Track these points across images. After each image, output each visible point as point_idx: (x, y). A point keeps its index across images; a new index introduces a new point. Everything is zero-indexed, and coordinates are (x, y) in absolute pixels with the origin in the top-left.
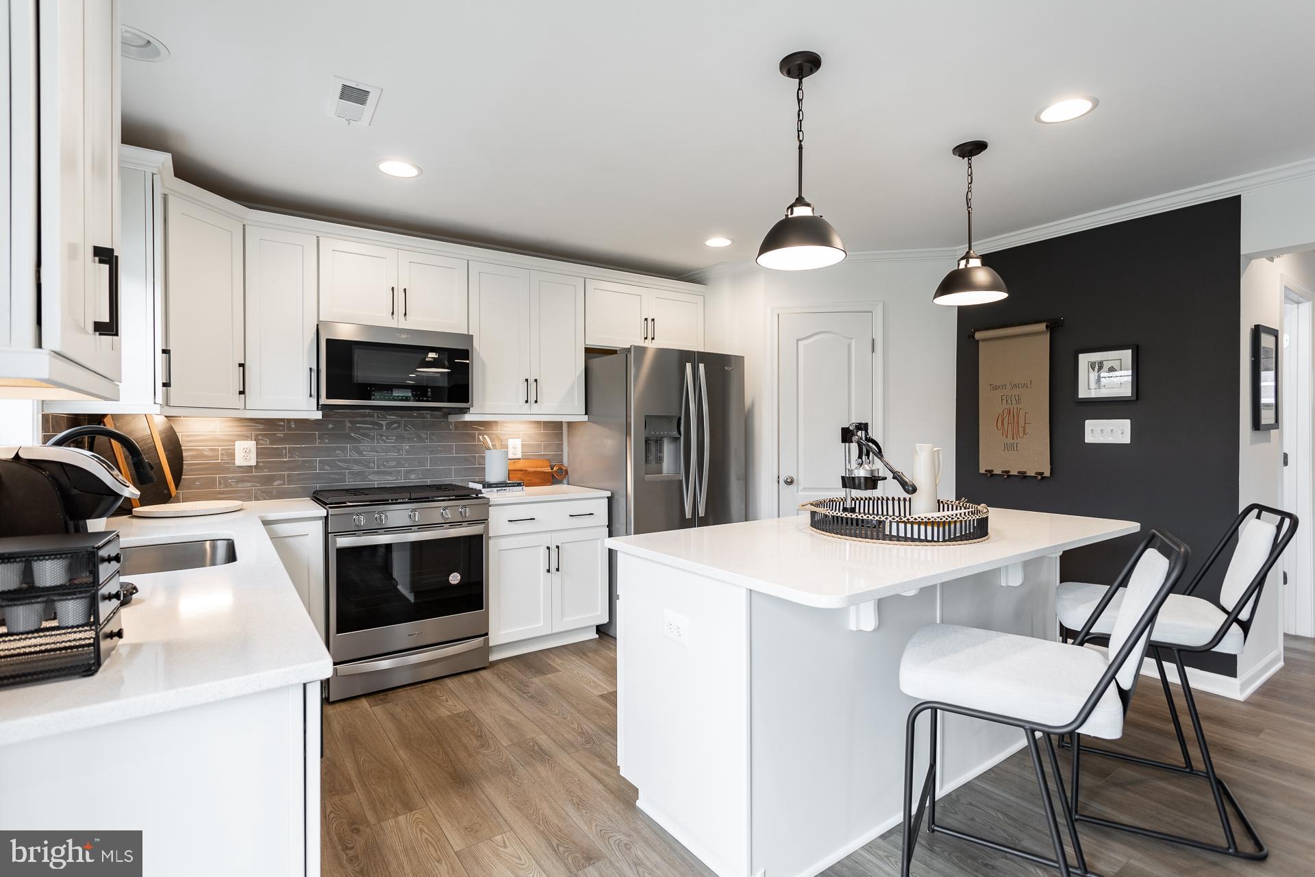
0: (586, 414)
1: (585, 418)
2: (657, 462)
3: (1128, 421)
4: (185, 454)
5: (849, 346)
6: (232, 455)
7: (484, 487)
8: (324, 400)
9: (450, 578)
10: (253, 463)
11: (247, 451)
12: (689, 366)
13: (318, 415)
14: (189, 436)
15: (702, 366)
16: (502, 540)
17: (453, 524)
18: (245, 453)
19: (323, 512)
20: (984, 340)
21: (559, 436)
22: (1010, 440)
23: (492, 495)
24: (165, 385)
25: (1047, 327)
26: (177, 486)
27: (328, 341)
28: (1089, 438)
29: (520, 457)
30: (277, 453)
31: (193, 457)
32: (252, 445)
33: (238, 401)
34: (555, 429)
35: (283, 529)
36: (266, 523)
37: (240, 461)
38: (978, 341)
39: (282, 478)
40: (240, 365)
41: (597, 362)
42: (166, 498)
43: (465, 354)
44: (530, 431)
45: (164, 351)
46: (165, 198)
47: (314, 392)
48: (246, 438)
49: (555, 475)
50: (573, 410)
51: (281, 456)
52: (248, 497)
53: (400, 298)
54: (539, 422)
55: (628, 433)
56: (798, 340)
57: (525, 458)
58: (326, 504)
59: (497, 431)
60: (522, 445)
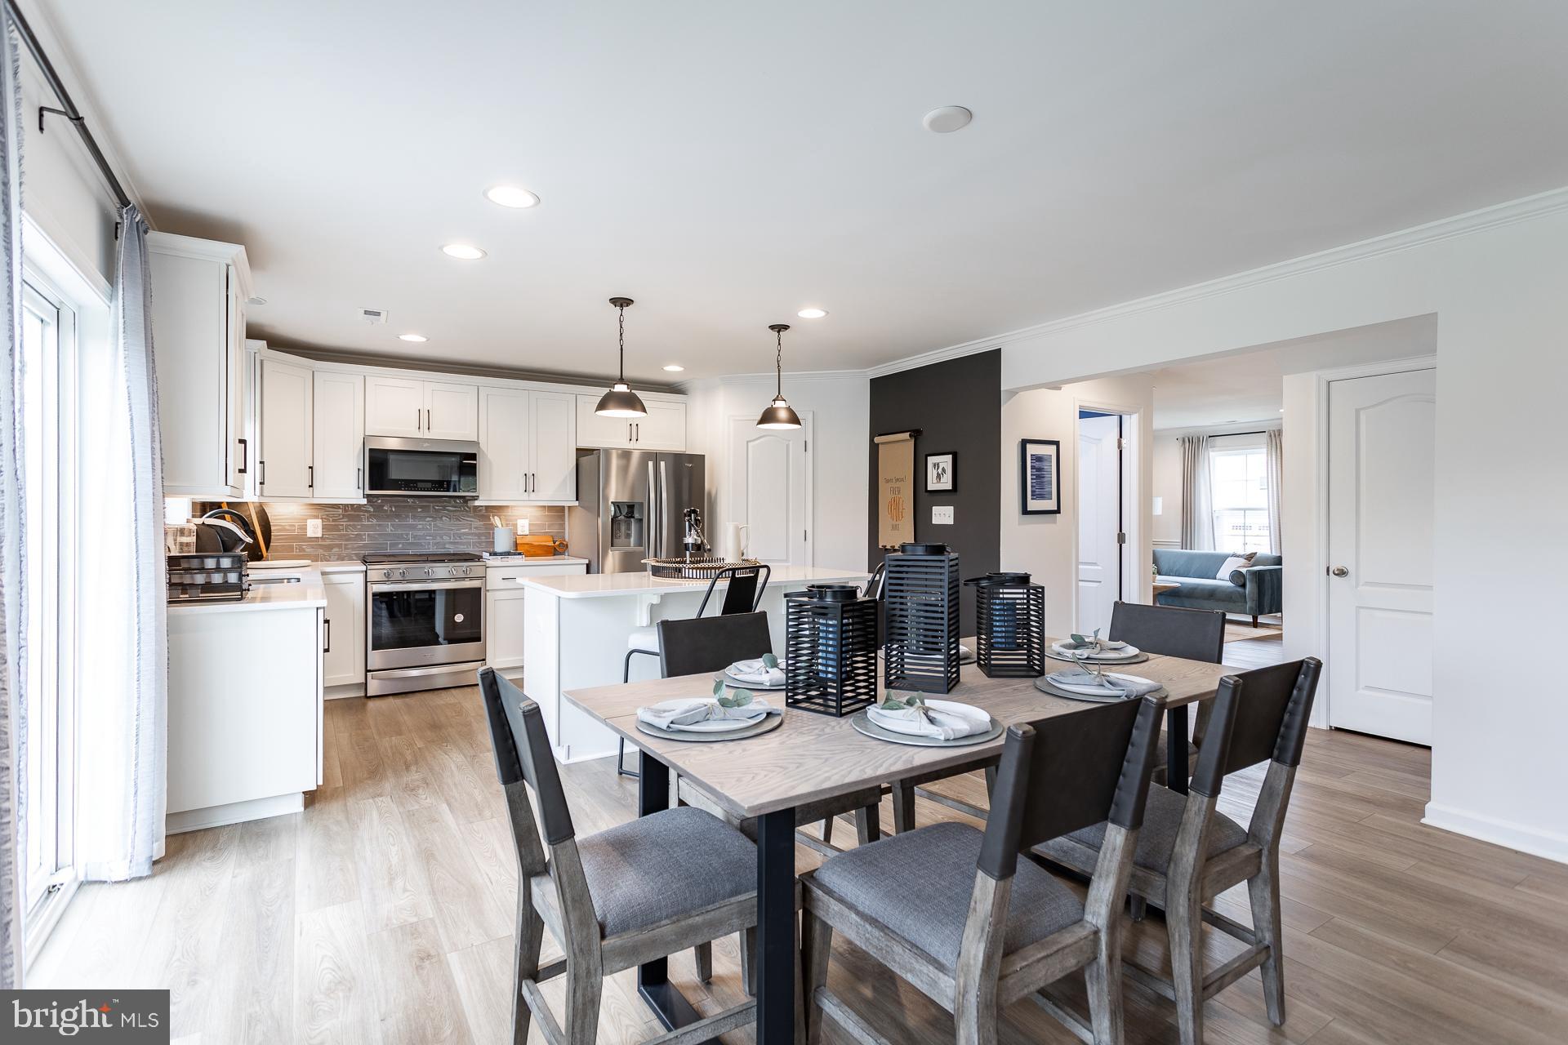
0: (577, 500)
1: (577, 503)
2: (626, 538)
3: (952, 507)
4: (272, 528)
5: (788, 446)
6: (304, 528)
7: (490, 555)
8: (368, 492)
9: (456, 617)
10: (320, 536)
11: (315, 527)
12: (651, 464)
13: (364, 501)
14: (275, 516)
15: (663, 464)
16: (498, 593)
17: (457, 579)
18: (314, 528)
19: (364, 568)
20: (882, 443)
21: (562, 517)
22: (894, 522)
23: (492, 561)
24: (261, 483)
25: (910, 436)
26: (267, 549)
27: (370, 449)
28: (935, 521)
29: (528, 533)
30: (336, 528)
31: (279, 530)
32: (319, 522)
33: (308, 492)
34: (558, 512)
35: (335, 578)
36: (323, 574)
37: (310, 534)
38: (878, 444)
39: (339, 546)
40: (310, 467)
41: (584, 460)
42: (260, 558)
43: (473, 456)
44: (538, 513)
45: (261, 462)
46: (262, 361)
47: (361, 485)
48: (316, 517)
49: (557, 549)
50: (567, 498)
51: (339, 530)
52: (315, 559)
53: (425, 417)
54: (545, 507)
55: (599, 515)
56: (748, 442)
57: (531, 534)
58: (366, 562)
59: (510, 512)
60: (530, 524)
